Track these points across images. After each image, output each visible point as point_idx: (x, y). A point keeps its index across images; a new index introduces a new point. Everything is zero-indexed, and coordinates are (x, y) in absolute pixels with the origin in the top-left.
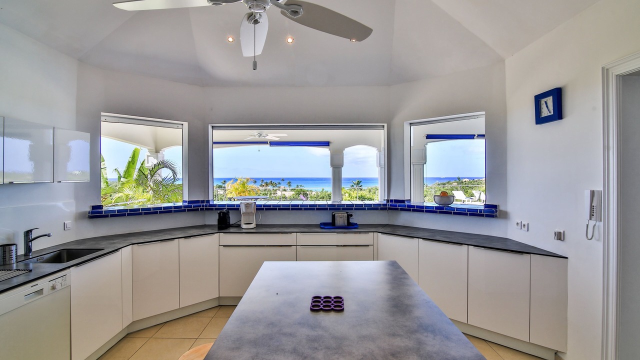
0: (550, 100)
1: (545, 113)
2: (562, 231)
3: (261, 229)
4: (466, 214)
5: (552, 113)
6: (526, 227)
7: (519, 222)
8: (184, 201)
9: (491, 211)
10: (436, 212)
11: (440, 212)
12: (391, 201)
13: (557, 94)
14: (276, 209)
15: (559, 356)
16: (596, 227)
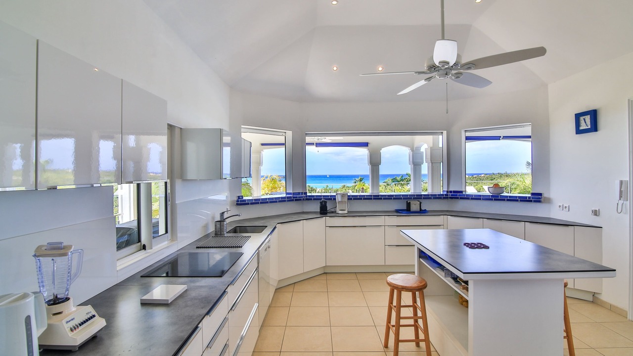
0: (588, 118)
1: (583, 127)
2: (597, 209)
3: (351, 214)
4: (517, 201)
5: (589, 127)
6: (567, 208)
7: (561, 205)
8: (287, 194)
9: (537, 198)
10: (492, 200)
11: (495, 200)
12: (451, 192)
13: (594, 114)
14: (361, 199)
15: (596, 297)
16: (624, 205)
